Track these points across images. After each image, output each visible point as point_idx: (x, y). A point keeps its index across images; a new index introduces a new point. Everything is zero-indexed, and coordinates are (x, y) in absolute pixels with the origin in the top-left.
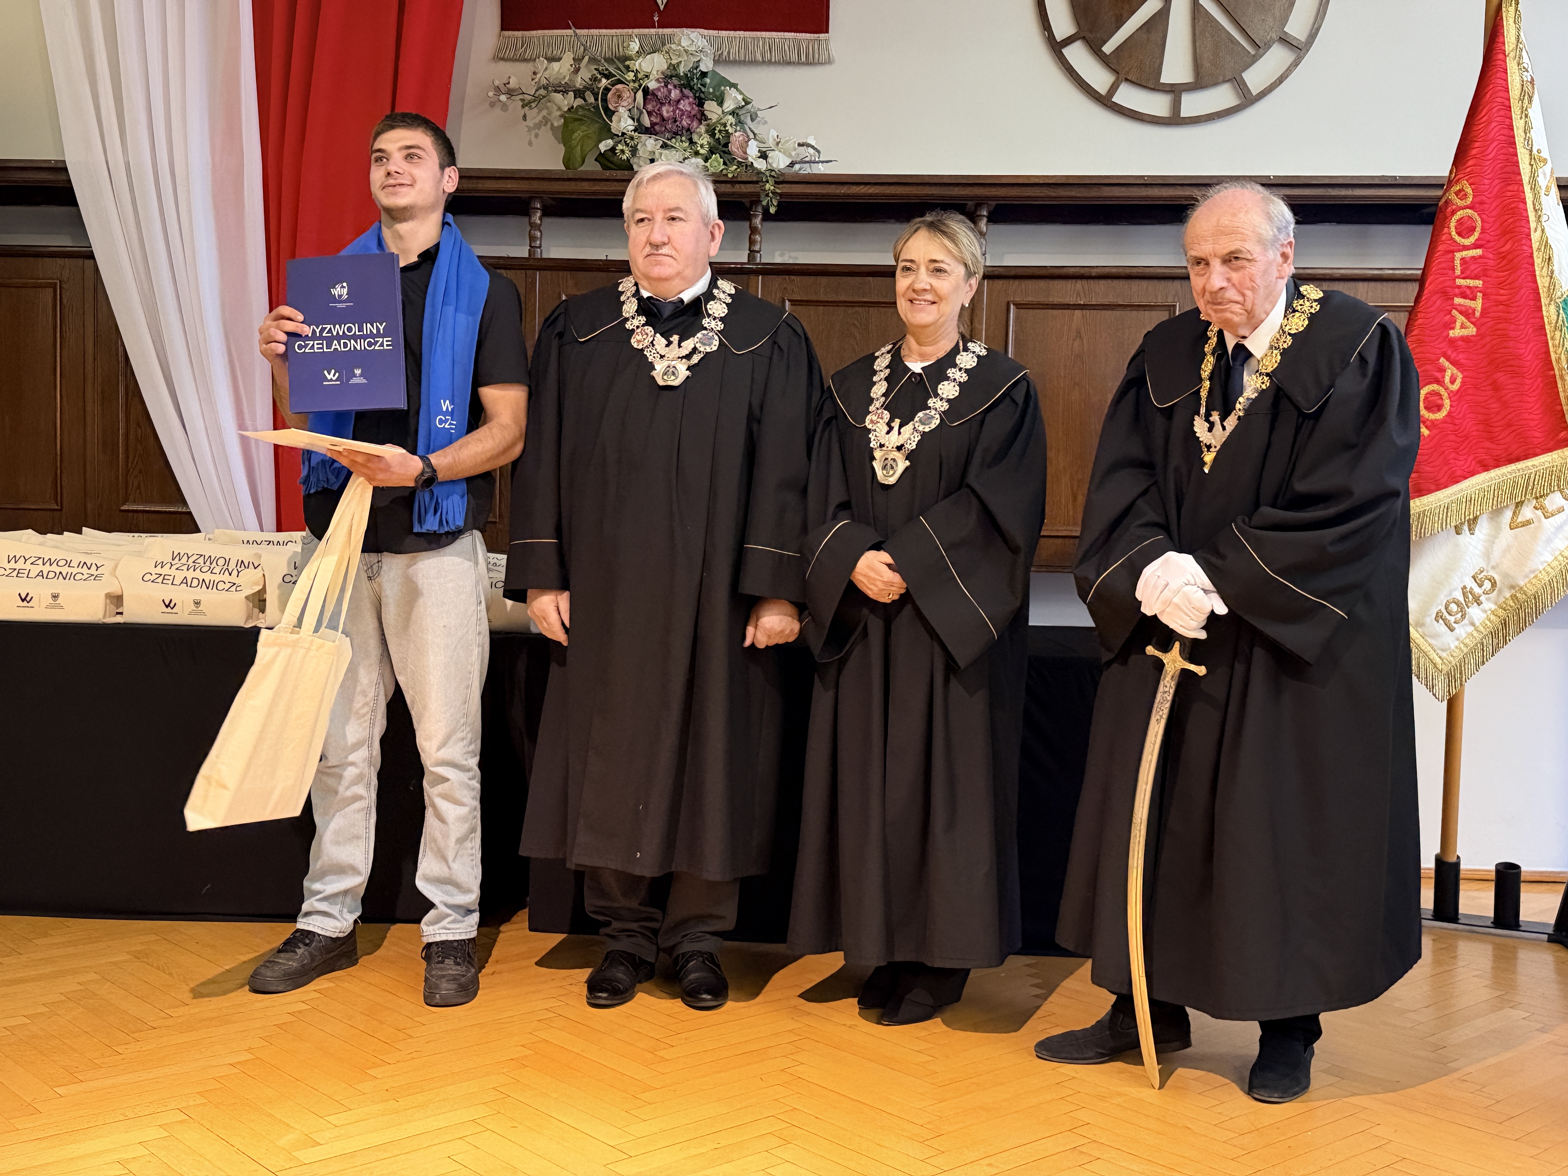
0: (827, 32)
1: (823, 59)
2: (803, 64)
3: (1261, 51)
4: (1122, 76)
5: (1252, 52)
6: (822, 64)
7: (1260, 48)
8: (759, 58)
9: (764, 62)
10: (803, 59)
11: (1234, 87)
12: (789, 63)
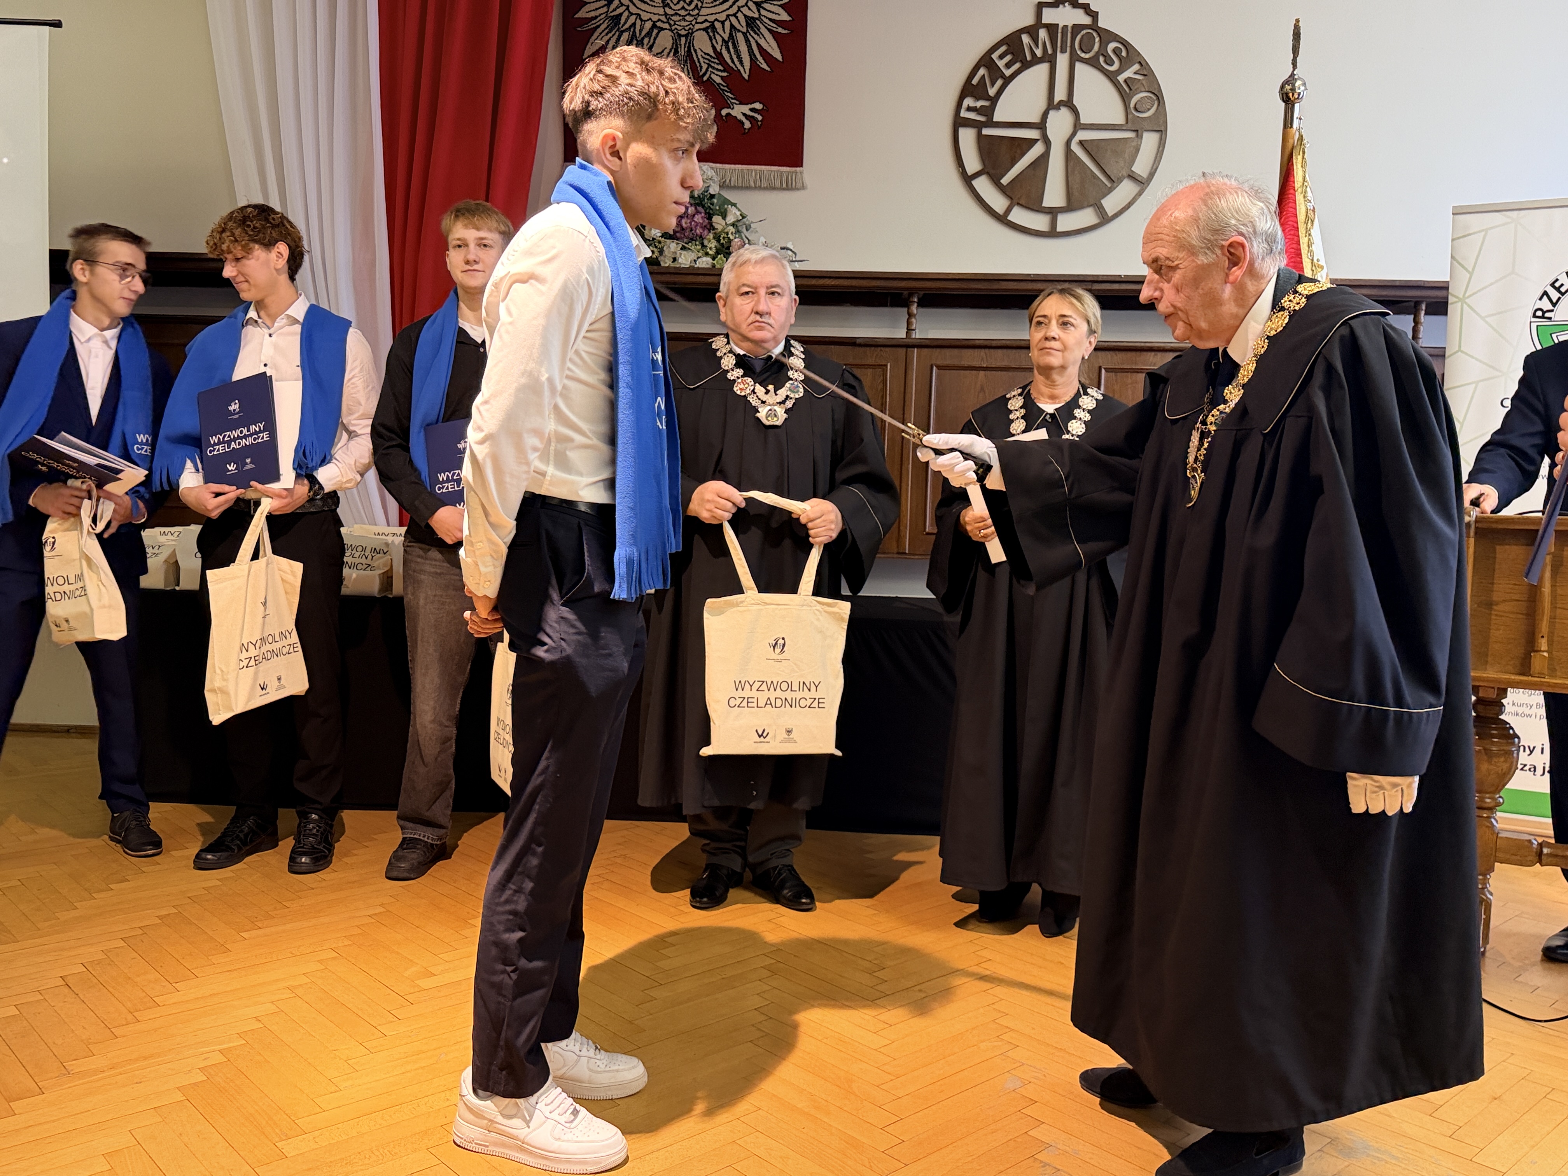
0: (801, 166)
1: (799, 185)
2: (784, 189)
3: (1115, 184)
4: (1015, 201)
5: (1109, 185)
6: (798, 189)
7: (1114, 182)
8: (752, 184)
9: (756, 188)
10: (784, 186)
11: (1096, 210)
12: (773, 188)
